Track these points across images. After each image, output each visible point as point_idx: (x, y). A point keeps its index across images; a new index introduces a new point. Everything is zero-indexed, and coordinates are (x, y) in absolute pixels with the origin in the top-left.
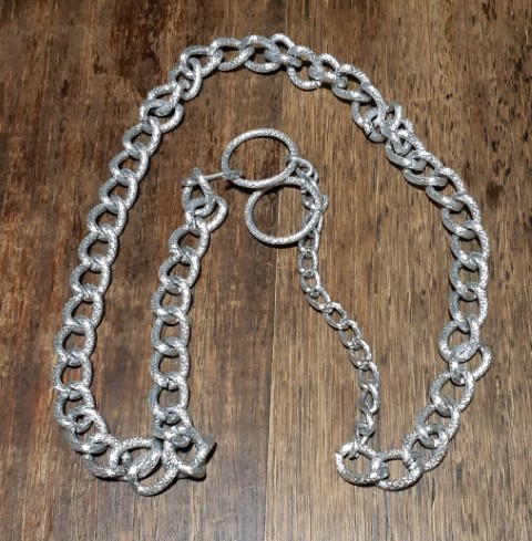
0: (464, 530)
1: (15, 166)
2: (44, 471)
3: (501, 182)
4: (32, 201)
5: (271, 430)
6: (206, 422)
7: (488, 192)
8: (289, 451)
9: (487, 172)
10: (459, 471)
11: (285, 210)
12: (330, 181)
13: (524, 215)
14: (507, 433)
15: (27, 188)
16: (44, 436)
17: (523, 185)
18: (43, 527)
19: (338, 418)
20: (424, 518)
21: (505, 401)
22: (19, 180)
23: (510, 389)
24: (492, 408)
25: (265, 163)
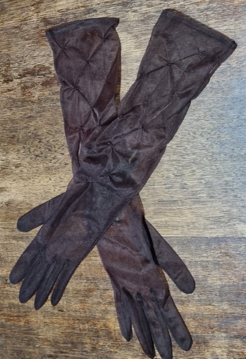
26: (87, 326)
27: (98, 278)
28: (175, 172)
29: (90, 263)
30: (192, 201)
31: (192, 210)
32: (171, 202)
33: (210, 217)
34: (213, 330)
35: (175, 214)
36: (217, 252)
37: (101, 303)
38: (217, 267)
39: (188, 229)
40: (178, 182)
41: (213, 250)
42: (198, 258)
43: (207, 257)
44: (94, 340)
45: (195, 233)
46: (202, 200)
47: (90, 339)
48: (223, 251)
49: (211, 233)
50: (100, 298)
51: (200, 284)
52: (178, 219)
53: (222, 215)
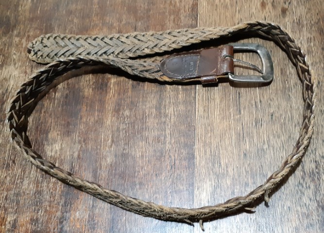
0: (274, 137)
1: (95, 11)
2: (110, 121)
3: (287, 7)
4: (102, 24)
5: (197, 103)
6: (172, 101)
7: (282, 11)
8: (204, 110)
9: (281, 4)
10: (272, 115)
11: (201, 22)
12: (218, 10)
13: (296, 19)
14: (291, 100)
15: (100, 18)
16: (109, 108)
17: (296, 8)
18: (110, 141)
19: (223, 98)
20: (258, 133)
21: (289, 89)
22: (97, 15)
23: (292, 84)
24: (285, 92)
25: (193, 4)
26: (96, 6)
27: (149, 21)
28: (277, 115)
29: (167, 14)
30: (240, 131)
31: (228, 131)
32: (238, 106)
33: (219, 151)
34: (82, 143)
35: (223, 110)
36: (176, 155)
37: (121, 22)
38: (158, 154)
39: (205, 124)
40: (263, 116)
41: (179, 151)
42: (169, 132)
43: (170, 143)
44: (80, 13)
45: (200, 131)
46: (241, 143)
47: (81, 9)
48: (177, 162)
49: (199, 150)
50: (126, 22)
51: (138, 132)
52: (217, 113)
53: (223, 166)
